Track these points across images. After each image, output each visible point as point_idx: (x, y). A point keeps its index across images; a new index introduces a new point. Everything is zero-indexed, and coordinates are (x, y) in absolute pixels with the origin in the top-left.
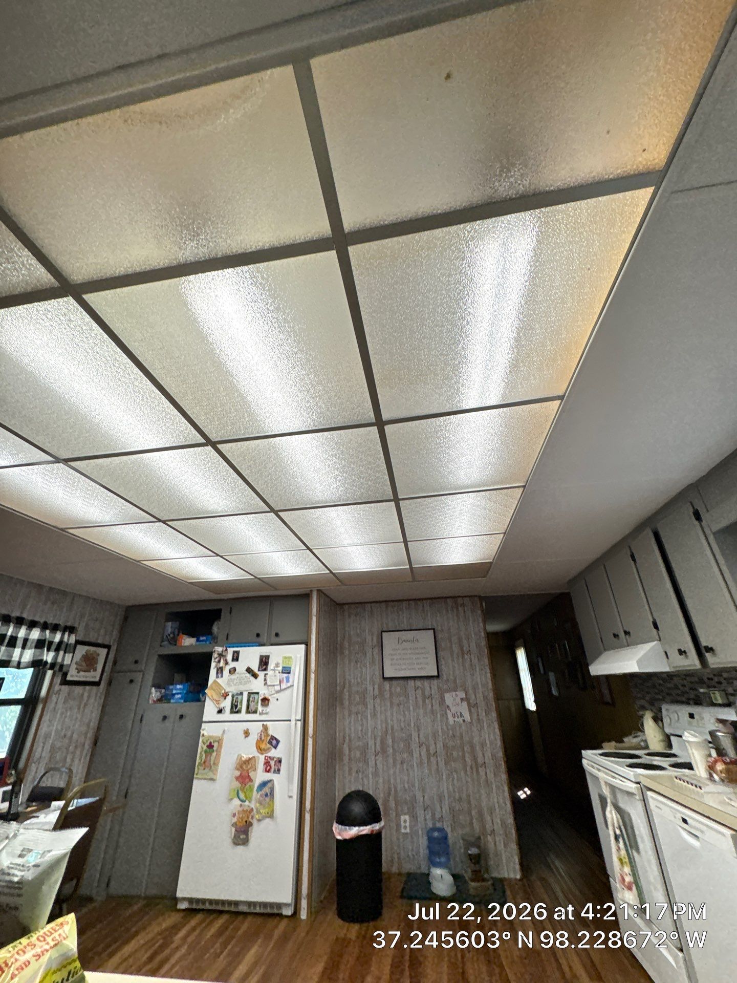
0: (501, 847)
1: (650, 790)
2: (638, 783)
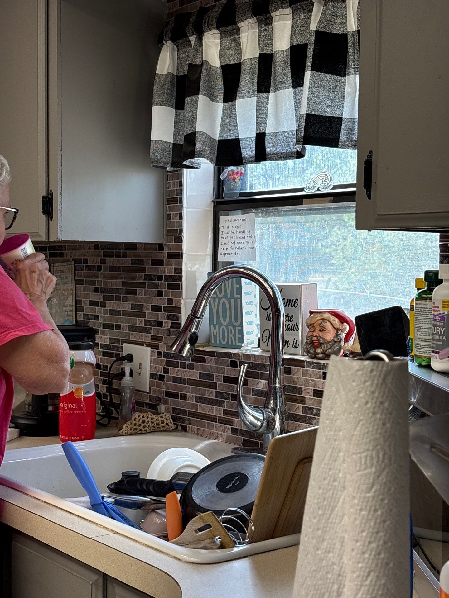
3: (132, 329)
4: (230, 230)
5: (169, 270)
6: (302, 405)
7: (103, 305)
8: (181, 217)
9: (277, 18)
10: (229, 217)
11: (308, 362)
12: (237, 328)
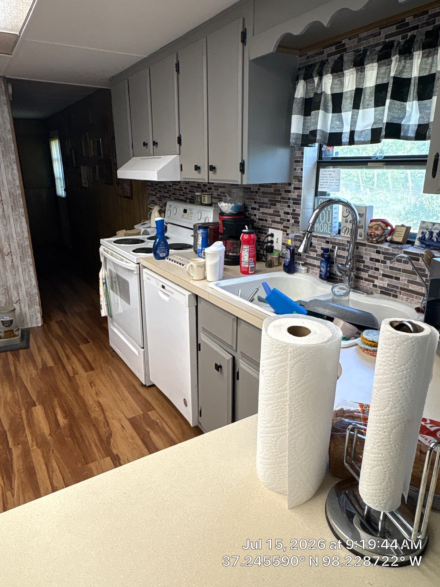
0: (26, 309)
1: (146, 268)
2: (139, 264)
3: (273, 222)
4: (326, 175)
5: (294, 196)
6: (363, 264)
7: (259, 210)
8: (302, 170)
9: (368, 68)
10: (325, 169)
11: (368, 245)
12: (329, 225)
